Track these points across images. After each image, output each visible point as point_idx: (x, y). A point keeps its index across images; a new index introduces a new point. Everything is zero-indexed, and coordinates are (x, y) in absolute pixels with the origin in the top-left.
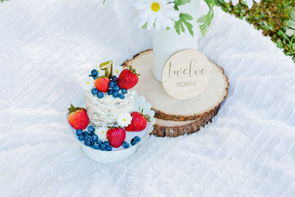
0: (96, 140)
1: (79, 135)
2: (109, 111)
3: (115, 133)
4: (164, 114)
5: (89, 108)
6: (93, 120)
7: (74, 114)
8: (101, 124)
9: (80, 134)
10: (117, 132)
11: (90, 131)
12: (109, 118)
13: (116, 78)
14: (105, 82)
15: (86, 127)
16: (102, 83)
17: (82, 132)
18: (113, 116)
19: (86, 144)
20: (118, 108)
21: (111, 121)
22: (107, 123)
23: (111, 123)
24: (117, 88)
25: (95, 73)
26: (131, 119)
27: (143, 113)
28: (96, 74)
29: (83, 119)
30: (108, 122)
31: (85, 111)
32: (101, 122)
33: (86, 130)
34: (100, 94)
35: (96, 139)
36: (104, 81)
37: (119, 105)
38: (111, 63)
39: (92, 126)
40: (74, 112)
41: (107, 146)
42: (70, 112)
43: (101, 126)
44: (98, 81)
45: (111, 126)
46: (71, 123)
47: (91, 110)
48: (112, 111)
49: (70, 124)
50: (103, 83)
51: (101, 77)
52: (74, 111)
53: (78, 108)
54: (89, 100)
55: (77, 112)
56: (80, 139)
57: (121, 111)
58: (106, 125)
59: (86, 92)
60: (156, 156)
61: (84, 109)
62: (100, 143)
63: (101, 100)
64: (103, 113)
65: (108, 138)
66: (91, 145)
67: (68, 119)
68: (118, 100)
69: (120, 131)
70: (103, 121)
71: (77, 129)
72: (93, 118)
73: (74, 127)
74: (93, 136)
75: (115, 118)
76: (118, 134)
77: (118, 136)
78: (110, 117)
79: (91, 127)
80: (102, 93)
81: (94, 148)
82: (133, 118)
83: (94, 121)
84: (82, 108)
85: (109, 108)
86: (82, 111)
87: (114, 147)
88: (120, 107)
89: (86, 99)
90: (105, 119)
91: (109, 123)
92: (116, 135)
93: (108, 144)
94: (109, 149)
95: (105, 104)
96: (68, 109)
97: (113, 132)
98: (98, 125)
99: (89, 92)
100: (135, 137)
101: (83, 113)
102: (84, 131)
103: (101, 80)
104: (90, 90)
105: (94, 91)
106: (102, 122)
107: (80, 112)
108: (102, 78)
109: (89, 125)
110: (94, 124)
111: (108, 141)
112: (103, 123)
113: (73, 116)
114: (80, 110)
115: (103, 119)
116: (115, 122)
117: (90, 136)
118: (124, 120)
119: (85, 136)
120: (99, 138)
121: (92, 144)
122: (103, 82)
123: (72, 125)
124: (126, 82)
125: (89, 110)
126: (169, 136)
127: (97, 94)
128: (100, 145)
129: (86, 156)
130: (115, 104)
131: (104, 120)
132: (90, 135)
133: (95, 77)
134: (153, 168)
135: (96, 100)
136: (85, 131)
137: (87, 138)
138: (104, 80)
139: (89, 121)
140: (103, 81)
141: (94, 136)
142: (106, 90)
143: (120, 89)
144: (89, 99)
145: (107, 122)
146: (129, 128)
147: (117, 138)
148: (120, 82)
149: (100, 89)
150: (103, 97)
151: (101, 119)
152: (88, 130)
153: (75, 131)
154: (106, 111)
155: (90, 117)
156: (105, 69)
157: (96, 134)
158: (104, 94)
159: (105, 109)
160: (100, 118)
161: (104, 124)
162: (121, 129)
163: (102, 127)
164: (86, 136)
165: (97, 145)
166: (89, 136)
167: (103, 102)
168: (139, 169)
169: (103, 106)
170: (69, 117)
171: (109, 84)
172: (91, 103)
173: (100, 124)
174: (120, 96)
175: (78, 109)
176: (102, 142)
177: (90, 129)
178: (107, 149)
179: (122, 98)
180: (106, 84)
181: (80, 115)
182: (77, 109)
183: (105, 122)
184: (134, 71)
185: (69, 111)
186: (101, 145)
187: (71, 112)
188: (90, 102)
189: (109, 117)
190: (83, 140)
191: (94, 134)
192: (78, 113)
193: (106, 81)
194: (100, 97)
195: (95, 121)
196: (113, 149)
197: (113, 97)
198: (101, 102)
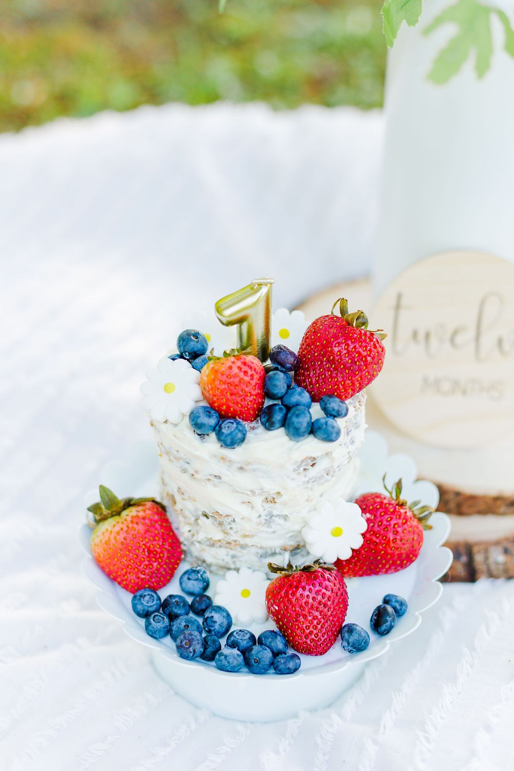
0: (223, 630)
1: (146, 615)
2: (273, 501)
3: (307, 593)
4: (458, 494)
5: (178, 498)
6: (198, 545)
7: (117, 528)
8: (233, 557)
9: (151, 609)
10: (314, 585)
11: (190, 594)
12: (270, 530)
13: (292, 353)
14: (250, 372)
15: (172, 576)
16: (236, 380)
17: (159, 599)
18: (285, 518)
19: (184, 652)
20: (309, 486)
21: (276, 543)
22: (260, 551)
23: (278, 550)
24: (300, 394)
25: (194, 345)
26: (364, 527)
27: (402, 497)
28: (199, 346)
29: (156, 546)
30: (264, 545)
31: (160, 509)
32: (237, 552)
33: (172, 589)
34: (228, 427)
35: (225, 623)
36: (245, 368)
37: (313, 472)
38: (264, 290)
39: (198, 572)
40: (117, 518)
41: (276, 654)
42: (98, 522)
43: (232, 566)
44: (215, 371)
45: (282, 560)
46: (108, 565)
47: (190, 505)
48: (284, 498)
49: (103, 569)
50: (241, 380)
51: (229, 355)
52: (112, 516)
53: (132, 503)
54: (178, 459)
55: (129, 519)
56: (153, 634)
57: (321, 496)
58: (255, 559)
59: (163, 427)
60: (472, 666)
61: (153, 501)
62: (244, 643)
63: (236, 454)
64: (245, 511)
65: (278, 616)
66: (209, 655)
67: (92, 551)
68: (312, 445)
69: (329, 580)
70: (243, 547)
71: (134, 588)
72: (201, 536)
73: (120, 583)
74: (207, 614)
75: (297, 527)
76: (319, 598)
77: (320, 603)
78: (273, 526)
79: (193, 576)
80: (238, 423)
81: (222, 668)
82: (368, 520)
83: (204, 547)
84: (146, 500)
85: (271, 487)
86: (148, 512)
87: (309, 652)
88: (318, 479)
89: (164, 460)
90: (252, 536)
91: (269, 552)
92: (314, 598)
93: (279, 644)
94: (291, 665)
95: (254, 470)
96: (89, 509)
97: (297, 588)
98: (221, 563)
99: (176, 425)
100: (386, 601)
101: (156, 517)
102: (164, 593)
103: (230, 368)
104: (183, 415)
105: (204, 420)
106: (239, 549)
107: (141, 514)
108: (232, 359)
109: (183, 567)
110: (204, 561)
111: (276, 629)
112: (244, 552)
113: (112, 537)
114: (141, 508)
115: (245, 536)
116: (292, 543)
117: (191, 615)
118: (337, 533)
119: (172, 617)
120: (234, 621)
121: (210, 650)
122: (242, 375)
123: (113, 576)
124: (335, 369)
125: (178, 506)
126: (491, 575)
127: (218, 429)
128: (245, 652)
129: (177, 694)
130: (299, 467)
131: (248, 541)
132: (192, 608)
133: (197, 360)
134: (488, 728)
135: (215, 456)
136: (171, 596)
137: (183, 624)
138: (245, 364)
139: (182, 552)
140: (240, 368)
141: (213, 614)
142: (254, 409)
143: (314, 399)
144: (181, 455)
145: (261, 548)
146: (356, 565)
147: (317, 614)
148: (308, 370)
149: (228, 407)
150: (243, 440)
151: (233, 537)
152: (183, 590)
153: (127, 597)
154: (258, 501)
155: (183, 531)
156: (240, 321)
157: (217, 601)
158: (247, 425)
159: (253, 492)
160: (231, 532)
161: (248, 557)
162: (329, 569)
163: (237, 570)
164: (177, 616)
165: (235, 651)
166: (187, 614)
167: (248, 464)
168: (427, 739)
169: (244, 481)
170: (97, 541)
171: (268, 383)
172: (191, 471)
173: (228, 559)
174: (319, 428)
175: (134, 505)
176: (252, 637)
177: (191, 582)
178: (282, 667)
179: (329, 436)
180: (253, 382)
181: (141, 528)
182: (129, 504)
183: (254, 550)
184: (361, 319)
185: (91, 514)
186: (253, 652)
187: (104, 519)
188: (184, 471)
189: (269, 526)
190: (165, 635)
191: (209, 605)
192: (135, 520)
193: (251, 368)
194: (230, 442)
195: (207, 548)
196: (306, 661)
197: (287, 435)
198: (239, 465)
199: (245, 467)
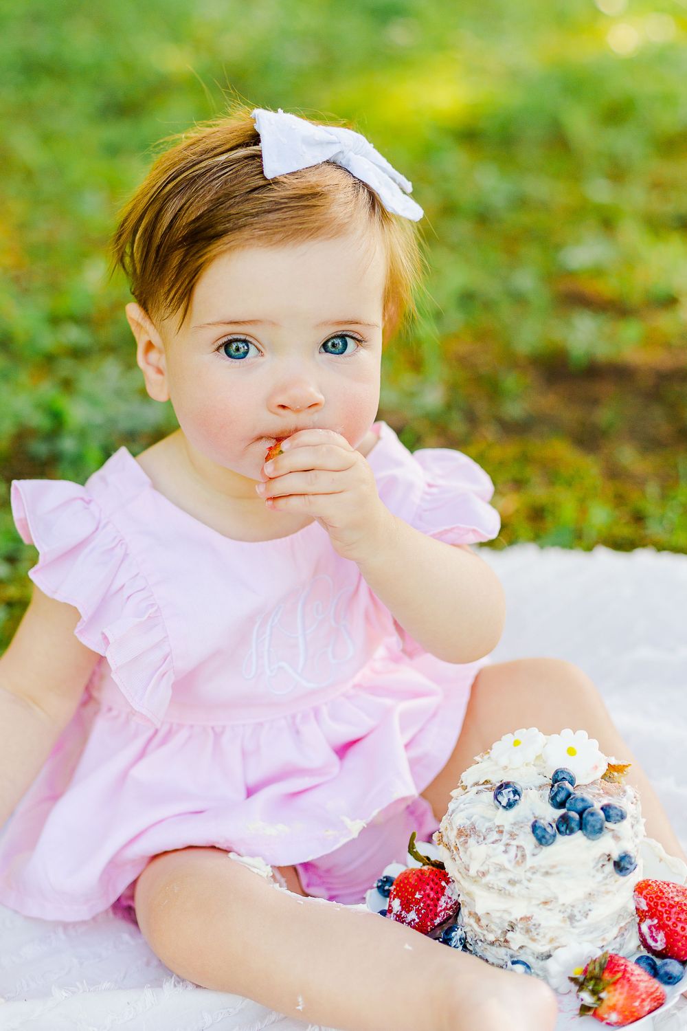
197: (585, 835)
198: (544, 870)
199: (550, 871)
